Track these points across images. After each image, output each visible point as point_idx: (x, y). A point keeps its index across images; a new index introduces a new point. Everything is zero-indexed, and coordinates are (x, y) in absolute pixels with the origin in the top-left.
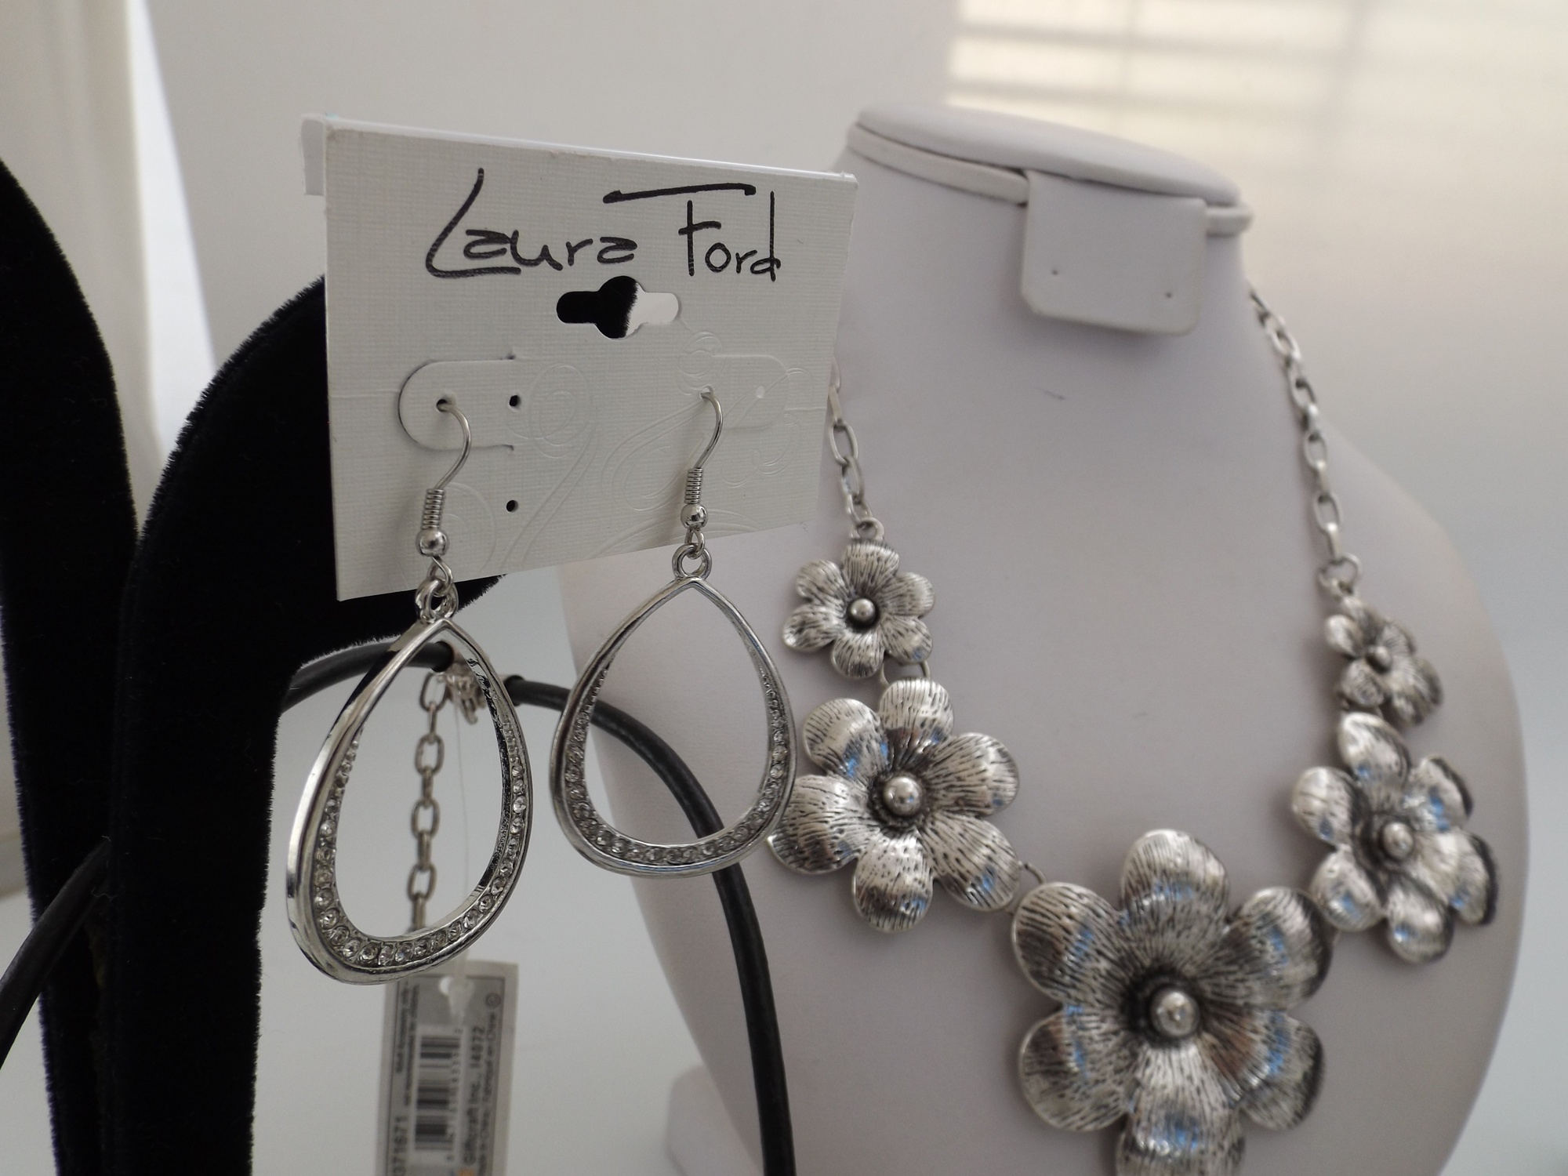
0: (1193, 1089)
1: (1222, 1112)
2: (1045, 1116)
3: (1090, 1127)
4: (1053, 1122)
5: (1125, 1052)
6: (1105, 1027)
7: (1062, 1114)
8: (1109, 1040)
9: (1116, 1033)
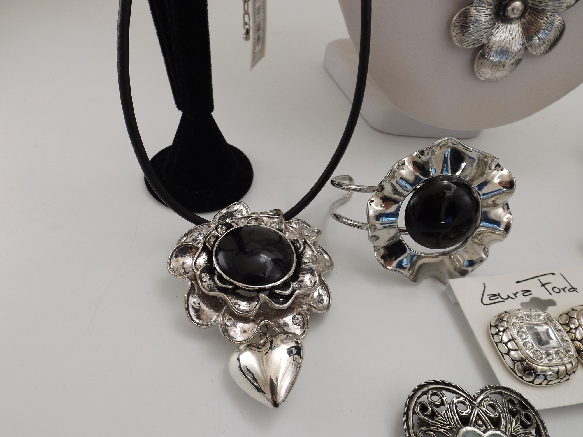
0: (511, 37)
1: (519, 47)
2: (456, 42)
3: (470, 47)
4: (458, 44)
5: (491, 22)
6: (487, 12)
7: (461, 42)
8: (487, 17)
9: (490, 15)
